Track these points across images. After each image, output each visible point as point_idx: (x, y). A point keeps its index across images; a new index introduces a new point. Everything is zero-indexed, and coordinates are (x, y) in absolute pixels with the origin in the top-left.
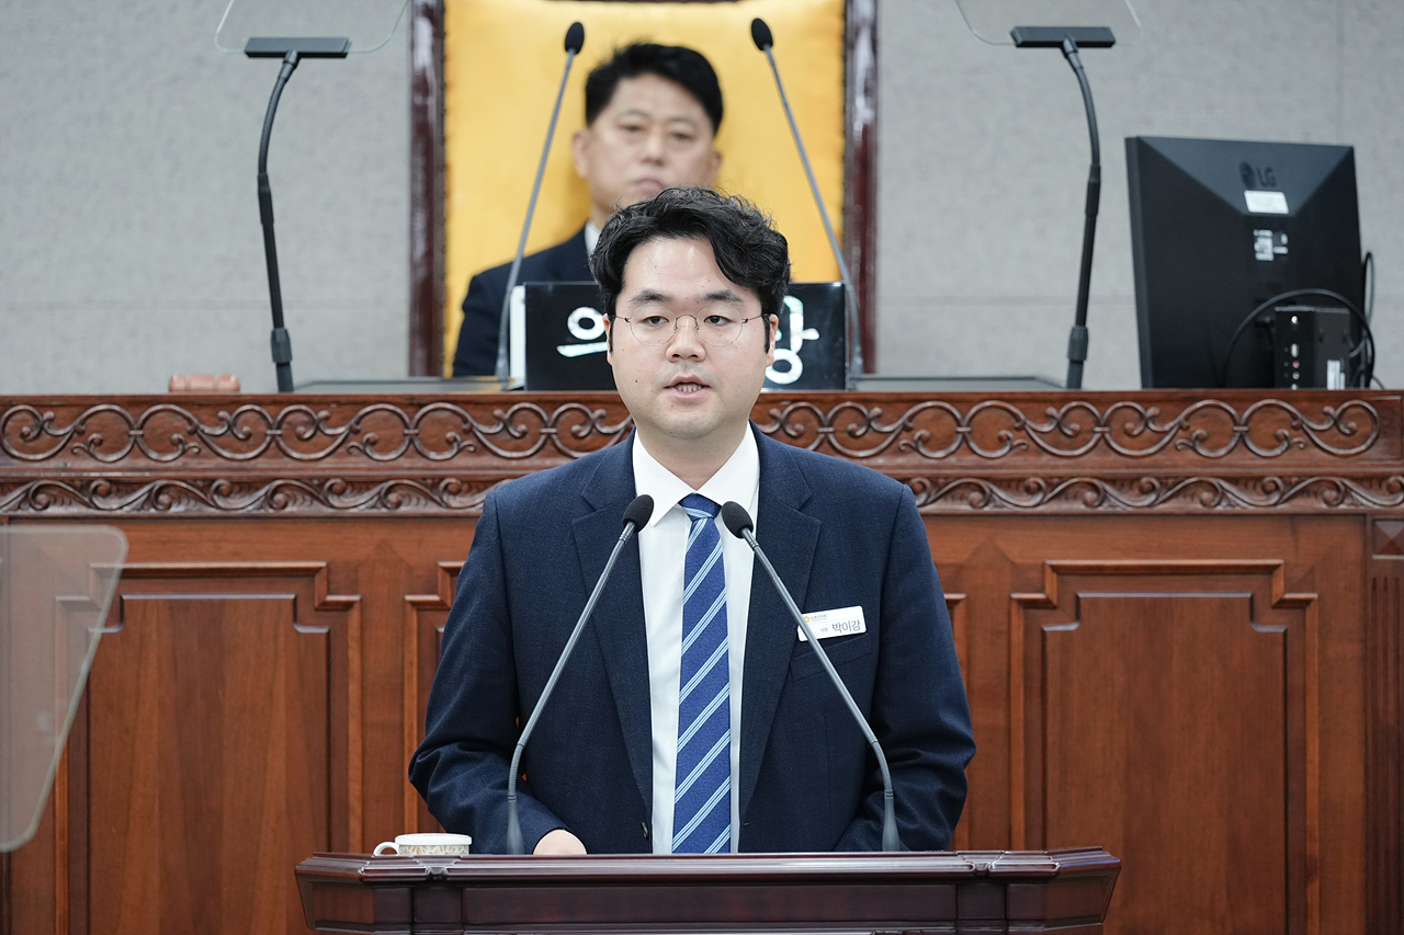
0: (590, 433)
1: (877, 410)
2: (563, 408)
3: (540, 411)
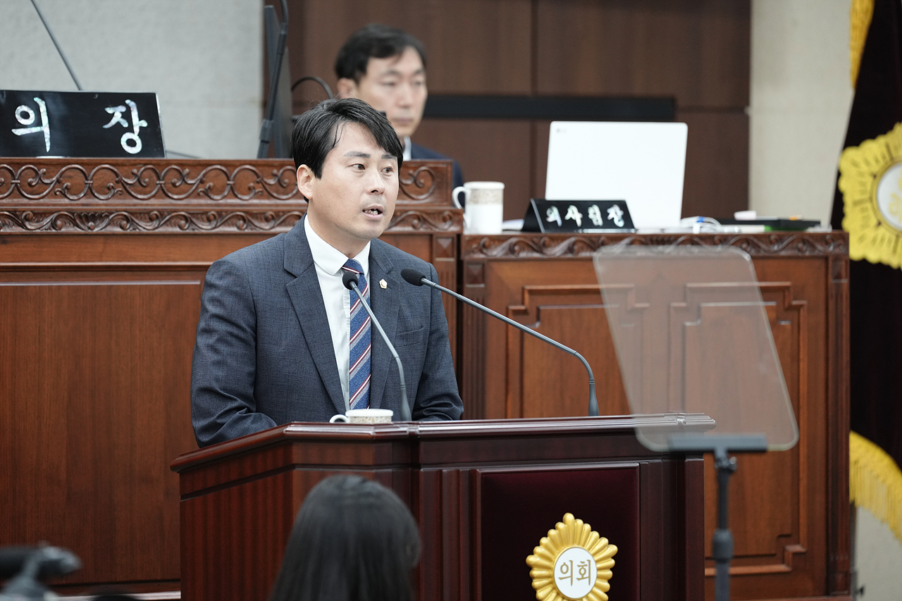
0: (37, 183)
1: (187, 170)
2: (24, 168)
3: (11, 169)
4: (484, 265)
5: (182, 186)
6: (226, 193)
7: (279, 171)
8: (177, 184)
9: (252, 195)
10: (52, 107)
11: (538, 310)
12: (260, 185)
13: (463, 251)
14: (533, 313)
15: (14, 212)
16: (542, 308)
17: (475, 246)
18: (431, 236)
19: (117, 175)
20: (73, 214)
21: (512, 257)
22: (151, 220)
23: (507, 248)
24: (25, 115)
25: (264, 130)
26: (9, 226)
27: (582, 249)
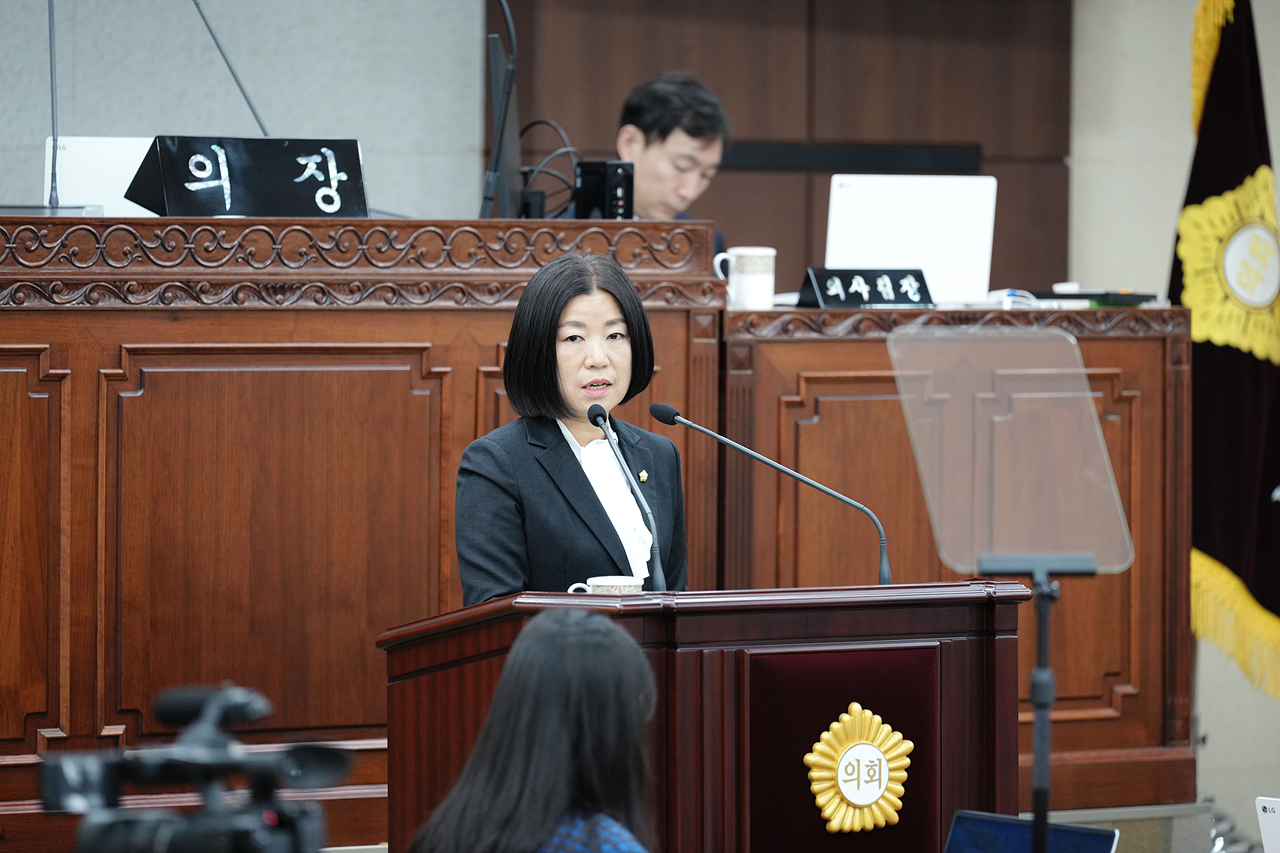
0: (215, 248)
1: (395, 233)
2: (199, 229)
3: (184, 231)
4: (751, 347)
5: (389, 252)
6: (441, 260)
7: (505, 233)
8: (383, 250)
9: (472, 262)
10: (233, 157)
11: (817, 402)
12: (483, 251)
13: (726, 329)
14: (810, 405)
15: (187, 283)
16: (821, 399)
17: (740, 324)
18: (688, 312)
19: (311, 239)
20: (258, 285)
21: (785, 337)
22: (352, 292)
23: (780, 327)
24: (201, 167)
25: (487, 185)
26: (181, 299)
27: (869, 328)
